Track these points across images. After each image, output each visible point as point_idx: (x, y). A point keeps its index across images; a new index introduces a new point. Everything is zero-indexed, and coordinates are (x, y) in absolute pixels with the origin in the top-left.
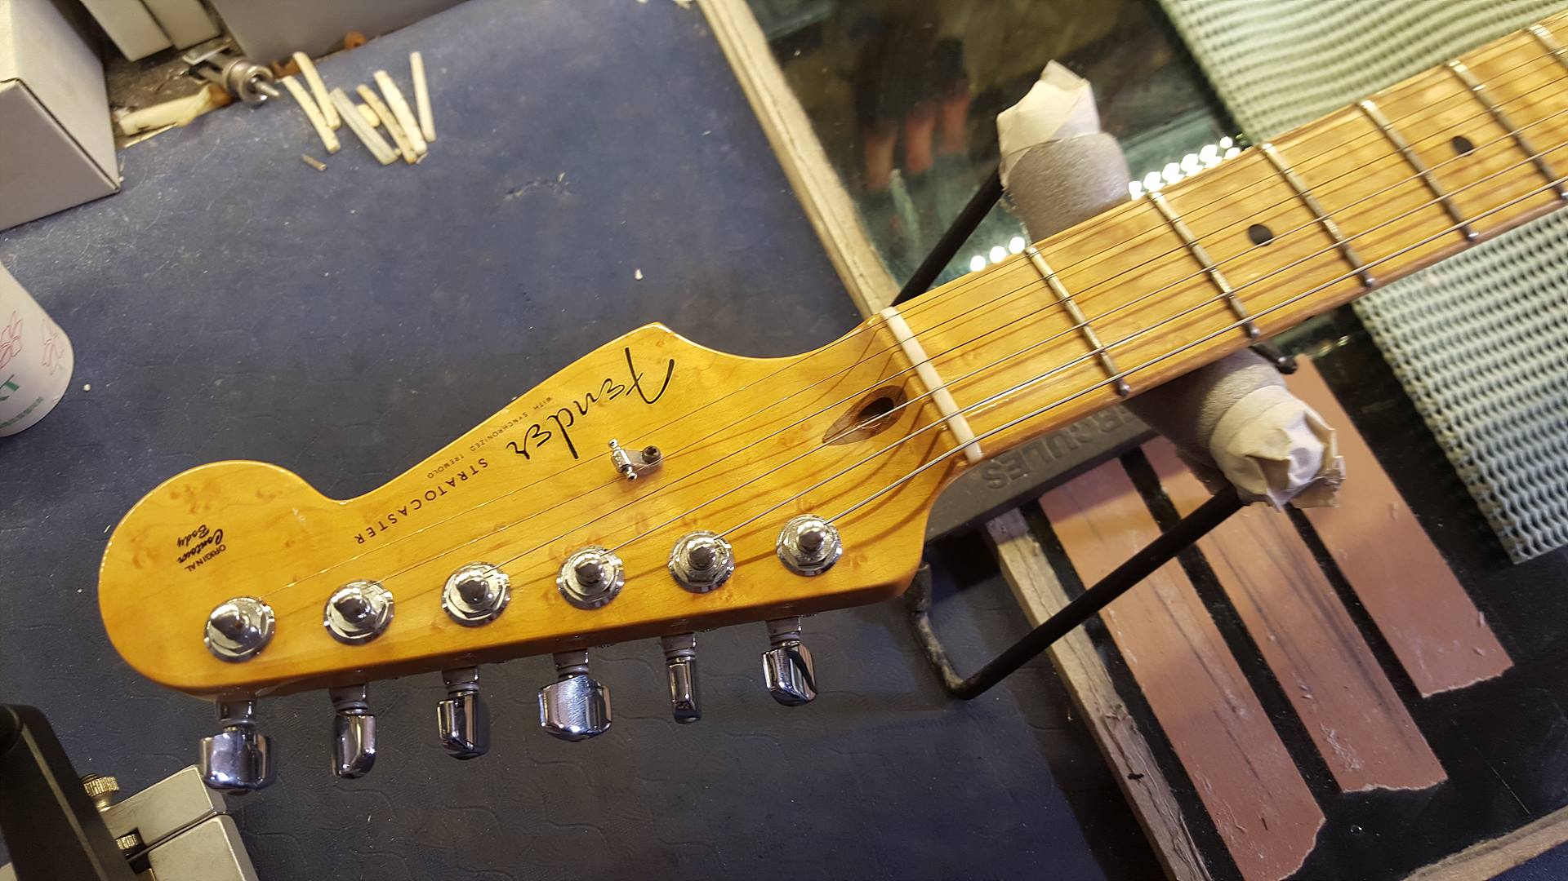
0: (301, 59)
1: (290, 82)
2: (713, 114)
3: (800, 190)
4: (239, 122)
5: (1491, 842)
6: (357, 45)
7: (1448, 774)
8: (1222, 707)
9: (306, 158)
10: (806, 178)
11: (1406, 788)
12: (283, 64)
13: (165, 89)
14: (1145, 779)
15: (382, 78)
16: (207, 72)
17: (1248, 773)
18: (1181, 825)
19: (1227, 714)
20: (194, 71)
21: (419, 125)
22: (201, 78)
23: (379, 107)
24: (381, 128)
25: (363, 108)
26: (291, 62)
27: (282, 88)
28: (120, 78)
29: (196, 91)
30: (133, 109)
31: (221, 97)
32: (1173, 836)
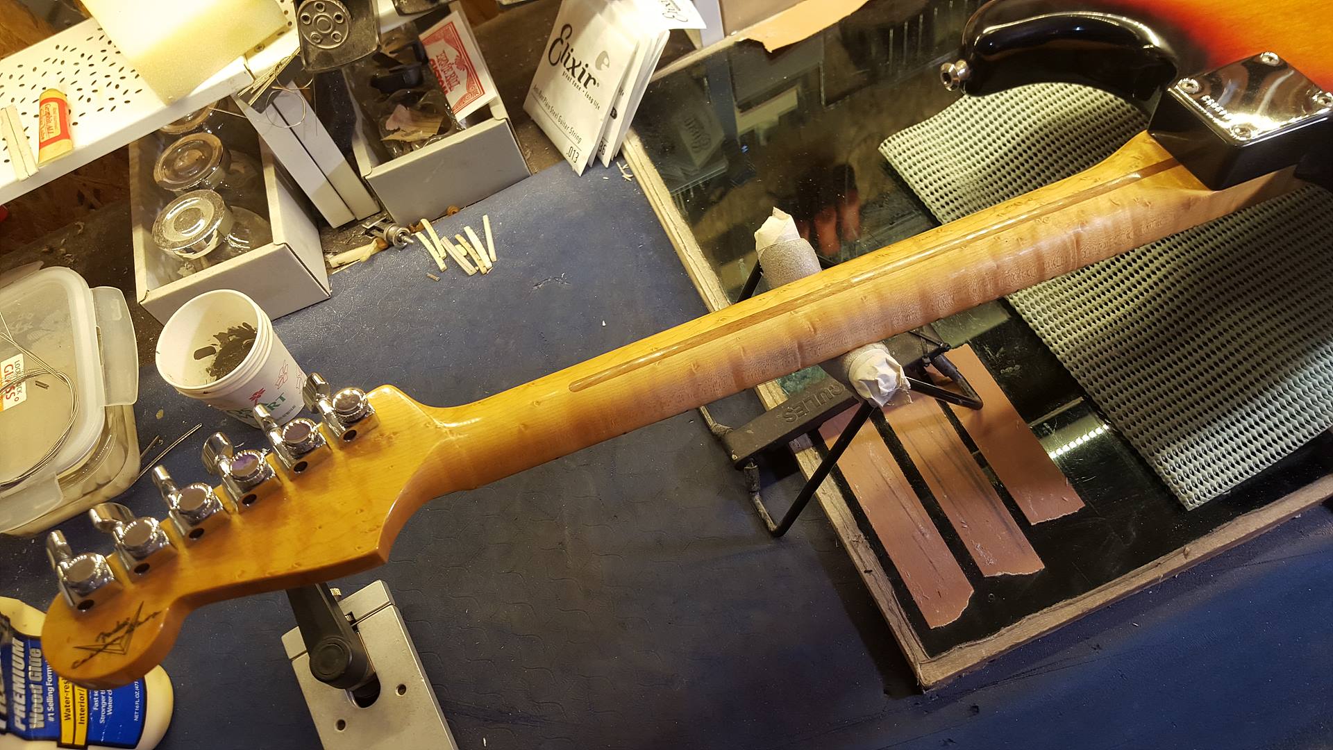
0: (425, 222)
1: (419, 235)
2: (644, 236)
3: (690, 273)
4: (392, 258)
5: (1069, 601)
6: (454, 213)
7: (1045, 565)
8: (917, 533)
9: (429, 275)
10: (693, 266)
11: (1021, 573)
12: (415, 225)
13: (351, 243)
14: (873, 573)
15: (468, 230)
16: (375, 232)
17: (931, 568)
18: (894, 597)
19: (920, 538)
20: (368, 232)
21: (488, 254)
22: (372, 235)
23: (467, 245)
24: (468, 256)
25: (458, 246)
26: (419, 224)
27: (415, 238)
28: (327, 237)
29: (370, 242)
30: (335, 254)
31: (383, 245)
32: (889, 602)
